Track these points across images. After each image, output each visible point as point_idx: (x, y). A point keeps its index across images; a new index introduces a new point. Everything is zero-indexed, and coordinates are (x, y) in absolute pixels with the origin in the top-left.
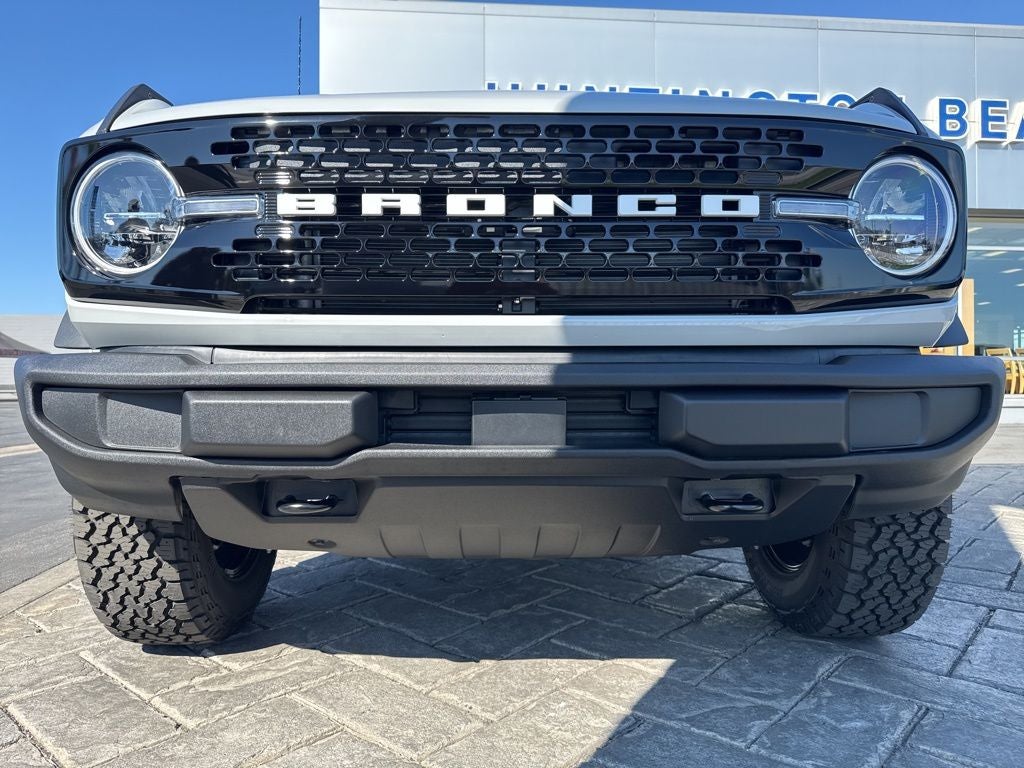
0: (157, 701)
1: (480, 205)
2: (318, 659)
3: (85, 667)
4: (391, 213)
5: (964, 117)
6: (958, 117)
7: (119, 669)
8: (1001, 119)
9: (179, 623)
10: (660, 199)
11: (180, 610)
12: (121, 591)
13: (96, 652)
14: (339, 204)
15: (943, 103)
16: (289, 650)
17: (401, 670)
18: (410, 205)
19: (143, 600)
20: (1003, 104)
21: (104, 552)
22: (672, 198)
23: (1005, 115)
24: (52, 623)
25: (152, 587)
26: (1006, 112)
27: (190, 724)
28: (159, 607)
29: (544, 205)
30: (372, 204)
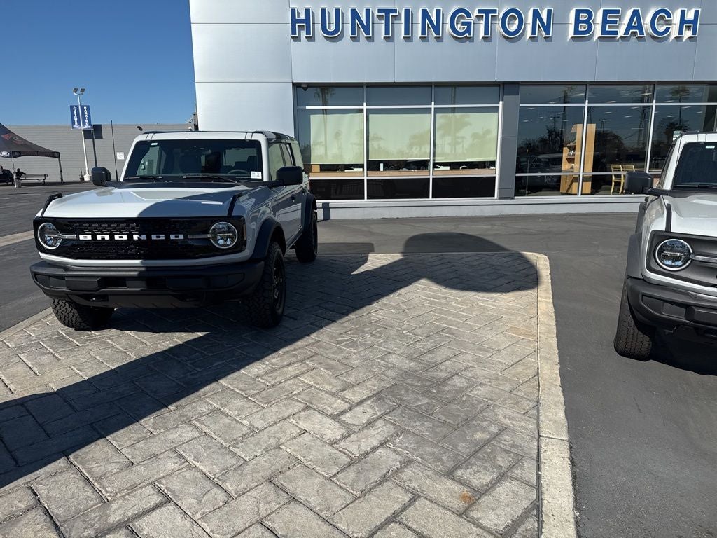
0: (74, 341)
1: (122, 237)
2: (119, 332)
3: (59, 334)
4: (103, 239)
5: (591, 21)
6: (587, 22)
7: (68, 335)
8: (615, 22)
9: (80, 323)
10: (161, 236)
11: (79, 320)
12: (64, 315)
13: (62, 330)
14: (92, 237)
15: (578, 12)
16: (113, 330)
17: (136, 334)
18: (107, 237)
19: (70, 318)
20: (617, 12)
21: (58, 306)
22: (163, 236)
23: (618, 19)
24: (51, 323)
25: (71, 314)
26: (619, 17)
27: (80, 345)
28: (74, 319)
29: (136, 237)
30: (99, 237)
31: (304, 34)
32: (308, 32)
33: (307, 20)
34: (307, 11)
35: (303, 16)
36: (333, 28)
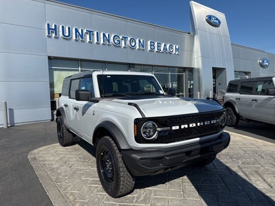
1: (193, 125)
10: (208, 122)
14: (179, 127)
31: (54, 35)
32: (56, 35)
33: (55, 29)
34: (55, 26)
35: (53, 27)
36: (67, 34)
